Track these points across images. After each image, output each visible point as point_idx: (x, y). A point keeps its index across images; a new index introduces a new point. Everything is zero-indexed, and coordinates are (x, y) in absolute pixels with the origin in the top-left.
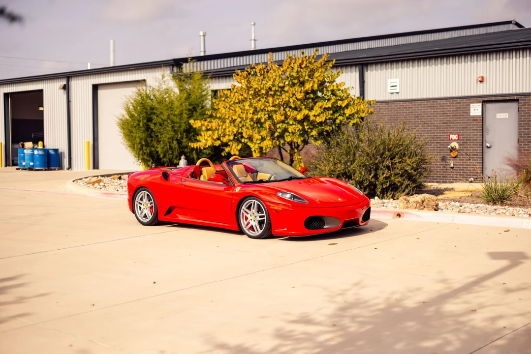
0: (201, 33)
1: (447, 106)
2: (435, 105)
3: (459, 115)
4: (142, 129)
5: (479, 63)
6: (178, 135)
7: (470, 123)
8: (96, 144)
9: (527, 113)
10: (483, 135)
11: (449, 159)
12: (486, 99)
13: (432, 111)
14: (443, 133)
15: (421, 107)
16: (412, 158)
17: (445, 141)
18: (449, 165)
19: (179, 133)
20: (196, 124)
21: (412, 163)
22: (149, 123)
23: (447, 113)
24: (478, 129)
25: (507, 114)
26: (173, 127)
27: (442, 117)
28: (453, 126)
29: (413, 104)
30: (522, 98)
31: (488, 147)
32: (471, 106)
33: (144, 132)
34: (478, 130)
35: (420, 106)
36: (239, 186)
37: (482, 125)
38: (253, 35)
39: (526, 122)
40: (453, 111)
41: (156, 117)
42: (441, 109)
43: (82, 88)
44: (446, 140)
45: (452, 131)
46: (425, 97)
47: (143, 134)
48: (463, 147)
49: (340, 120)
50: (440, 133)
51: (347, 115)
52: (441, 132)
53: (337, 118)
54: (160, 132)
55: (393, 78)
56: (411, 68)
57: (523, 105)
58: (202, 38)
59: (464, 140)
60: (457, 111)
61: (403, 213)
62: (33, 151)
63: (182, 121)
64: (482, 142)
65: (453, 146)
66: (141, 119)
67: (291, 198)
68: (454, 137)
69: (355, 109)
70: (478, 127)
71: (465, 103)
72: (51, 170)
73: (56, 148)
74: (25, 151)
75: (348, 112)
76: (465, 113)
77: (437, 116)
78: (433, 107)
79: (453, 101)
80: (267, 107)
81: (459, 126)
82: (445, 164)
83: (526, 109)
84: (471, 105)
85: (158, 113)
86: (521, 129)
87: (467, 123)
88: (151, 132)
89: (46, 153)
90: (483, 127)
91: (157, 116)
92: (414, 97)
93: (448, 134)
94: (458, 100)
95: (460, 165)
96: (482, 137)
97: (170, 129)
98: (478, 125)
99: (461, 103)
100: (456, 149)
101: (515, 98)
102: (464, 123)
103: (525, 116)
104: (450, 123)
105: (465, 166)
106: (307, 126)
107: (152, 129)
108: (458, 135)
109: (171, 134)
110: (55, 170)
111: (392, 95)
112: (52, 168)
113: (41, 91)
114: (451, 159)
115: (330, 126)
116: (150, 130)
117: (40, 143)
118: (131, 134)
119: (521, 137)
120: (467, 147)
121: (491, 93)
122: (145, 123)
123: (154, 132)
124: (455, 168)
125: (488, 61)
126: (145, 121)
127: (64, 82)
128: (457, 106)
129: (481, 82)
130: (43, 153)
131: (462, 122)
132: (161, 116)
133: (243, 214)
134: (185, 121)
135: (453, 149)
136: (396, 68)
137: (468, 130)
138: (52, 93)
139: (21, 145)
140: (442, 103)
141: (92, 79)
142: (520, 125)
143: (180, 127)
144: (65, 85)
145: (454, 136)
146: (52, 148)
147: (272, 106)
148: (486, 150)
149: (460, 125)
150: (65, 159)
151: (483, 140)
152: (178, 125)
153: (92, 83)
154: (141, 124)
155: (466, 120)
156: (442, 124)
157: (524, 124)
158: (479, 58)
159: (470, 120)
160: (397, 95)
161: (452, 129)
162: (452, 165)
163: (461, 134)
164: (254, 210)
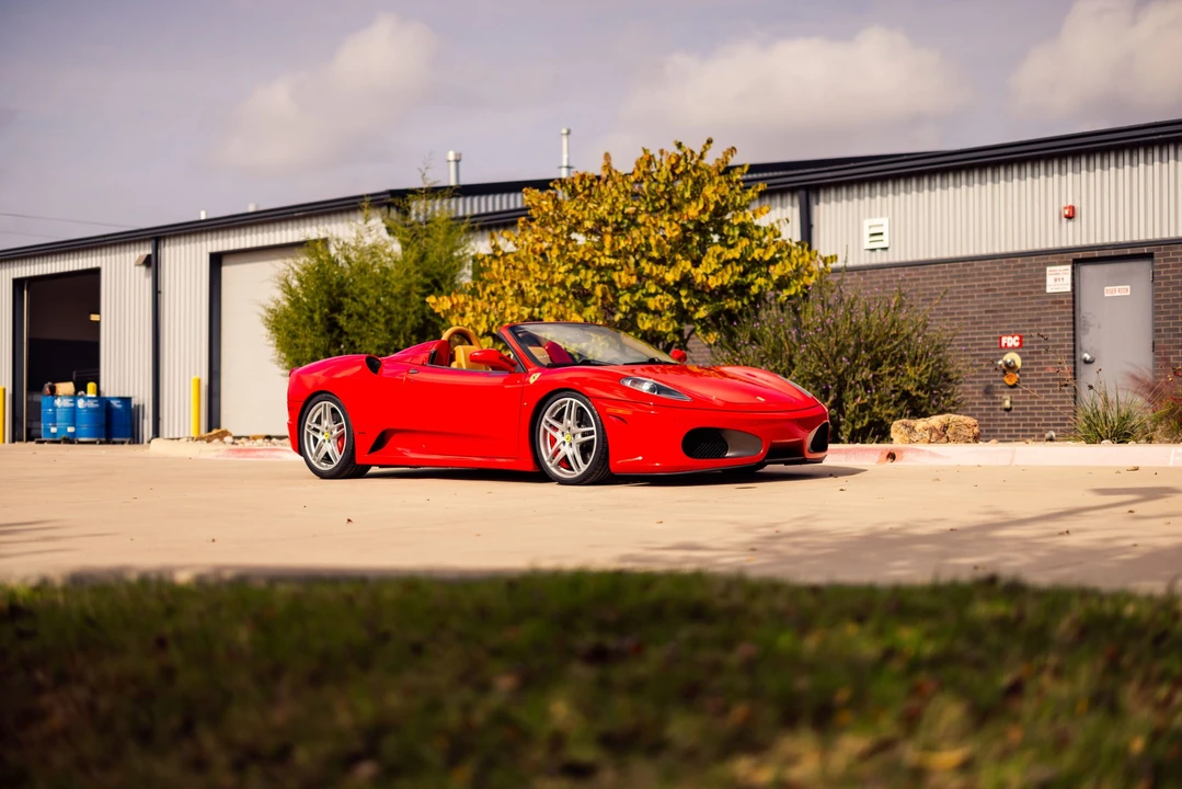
0: (451, 156)
1: (994, 274)
2: (968, 272)
3: (1023, 293)
4: (320, 328)
5: (1064, 178)
6: (399, 341)
7: (1046, 308)
8: (215, 383)
9: (1172, 283)
10: (1074, 335)
11: (999, 390)
12: (1080, 255)
13: (962, 285)
14: (986, 333)
15: (938, 278)
16: (919, 365)
17: (991, 352)
18: (1000, 403)
19: (402, 336)
20: (440, 304)
21: (920, 375)
22: (336, 315)
23: (995, 290)
24: (1065, 321)
25: (1128, 287)
26: (387, 323)
27: (983, 299)
28: (1008, 316)
29: (920, 271)
30: (1160, 250)
31: (1087, 362)
32: (1048, 272)
33: (323, 334)
34: (1063, 324)
35: (935, 276)
36: (536, 372)
37: (1074, 313)
38: (565, 156)
39: (1171, 303)
40: (1007, 284)
41: (350, 300)
42: (980, 280)
43: (186, 262)
44: (994, 349)
45: (1005, 329)
46: (945, 255)
47: (322, 339)
48: (1030, 364)
49: (760, 287)
50: (981, 333)
51: (775, 277)
52: (983, 331)
53: (752, 283)
54: (358, 334)
55: (876, 217)
56: (914, 193)
57: (1161, 267)
58: (453, 165)
59: (1033, 347)
60: (1018, 283)
61: (901, 451)
62: (75, 402)
63: (408, 309)
64: (1074, 351)
65: (1009, 361)
66: (318, 305)
67: (652, 389)
68: (1012, 341)
69: (792, 264)
70: (1065, 318)
71: (1034, 265)
72: (114, 443)
73: (127, 395)
74: (58, 402)
75: (776, 271)
76: (1035, 287)
77: (973, 297)
78: (965, 276)
79: (1008, 262)
80: (599, 258)
81: (1021, 318)
82: (991, 401)
83: (1170, 275)
84: (1048, 269)
85: (357, 291)
86: (1160, 319)
87: (1039, 309)
88: (340, 335)
89: (104, 407)
90: (1074, 318)
91: (354, 299)
92: (922, 257)
93: (998, 335)
94: (1019, 259)
95: (1024, 403)
96: (1074, 340)
97: (382, 327)
98: (1063, 313)
99: (1025, 265)
100: (1015, 367)
101: (1146, 250)
102: (1034, 309)
103: (1168, 289)
104: (1001, 311)
105: (1036, 405)
106: (686, 297)
107: (341, 328)
108: (1021, 337)
109: (383, 338)
110: (123, 443)
111: (874, 253)
112: (115, 439)
113: (96, 272)
114: (1006, 390)
115: (737, 300)
116: (337, 332)
117: (91, 386)
118: (294, 341)
119: (1159, 337)
120: (1040, 363)
121: (1092, 242)
122: (326, 315)
123: (346, 333)
124: (1013, 411)
125: (1084, 172)
126: (326, 310)
127: (147, 250)
128: (1016, 272)
129: (1069, 217)
130: (97, 405)
131: (1028, 307)
132: (364, 298)
133: (545, 431)
134: (416, 308)
135: (1010, 367)
136: (882, 195)
137: (1042, 325)
138: (121, 275)
139: (47, 389)
140: (983, 267)
141: (209, 242)
142: (1156, 311)
143: (405, 320)
144: (149, 257)
145: (1010, 338)
146: (117, 395)
147: (610, 257)
148: (1082, 368)
149: (1023, 315)
150: (145, 421)
151: (1074, 346)
152: (400, 319)
153: (210, 250)
154: (317, 317)
155: (1037, 303)
156: (984, 315)
157: (1165, 307)
158: (1064, 167)
159: (1047, 302)
160: (885, 253)
161: (1006, 325)
162: (1007, 404)
163: (1028, 334)
164: (570, 422)
